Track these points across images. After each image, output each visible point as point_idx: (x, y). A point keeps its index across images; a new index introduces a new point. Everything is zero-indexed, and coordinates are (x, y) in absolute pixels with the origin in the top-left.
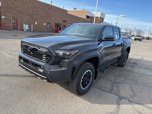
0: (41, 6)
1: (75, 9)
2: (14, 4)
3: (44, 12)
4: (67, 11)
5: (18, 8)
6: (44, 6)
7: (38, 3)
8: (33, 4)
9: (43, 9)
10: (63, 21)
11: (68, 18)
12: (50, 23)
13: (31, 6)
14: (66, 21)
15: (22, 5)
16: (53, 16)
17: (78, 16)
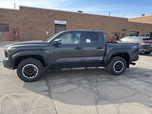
0: (98, 19)
1: (144, 15)
2: (76, 22)
3: (101, 24)
4: (128, 19)
5: (78, 24)
6: (101, 19)
7: (96, 17)
8: (91, 19)
9: (100, 21)
10: (122, 30)
11: (128, 27)
12: (107, 33)
13: (88, 20)
14: (125, 30)
15: (81, 21)
16: (110, 26)
17: (144, 23)
